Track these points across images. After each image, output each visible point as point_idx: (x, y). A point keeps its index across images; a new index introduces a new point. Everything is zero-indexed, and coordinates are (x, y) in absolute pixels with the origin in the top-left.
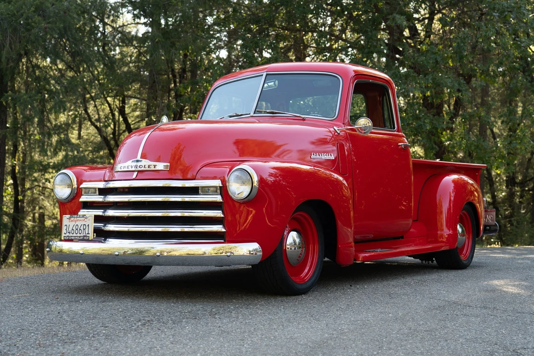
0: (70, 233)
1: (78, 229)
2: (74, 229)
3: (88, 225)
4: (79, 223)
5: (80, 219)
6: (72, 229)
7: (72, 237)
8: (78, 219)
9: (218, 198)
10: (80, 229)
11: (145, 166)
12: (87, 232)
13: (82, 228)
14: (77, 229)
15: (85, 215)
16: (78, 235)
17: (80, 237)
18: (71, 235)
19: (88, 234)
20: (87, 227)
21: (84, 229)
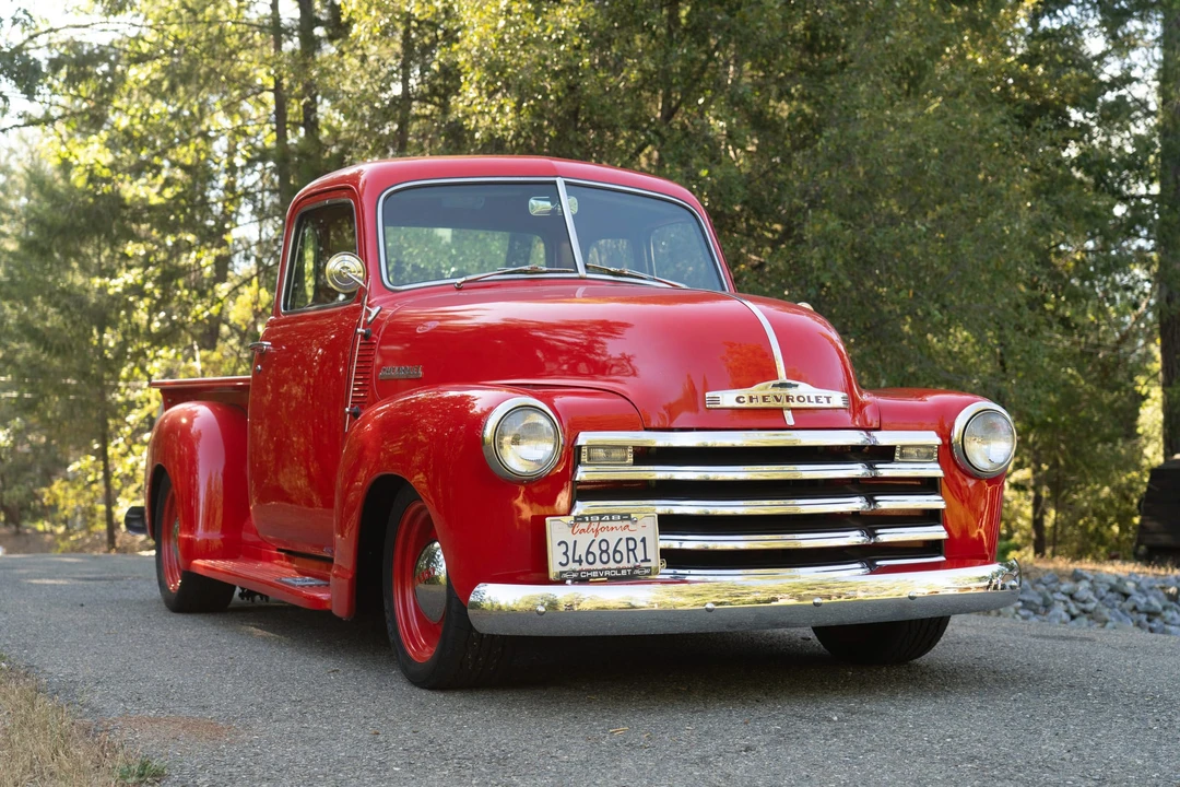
0: (580, 561)
1: (611, 551)
2: (595, 549)
3: (643, 540)
4: (612, 538)
5: (610, 524)
6: (588, 553)
7: (589, 571)
8: (602, 524)
9: (933, 470)
10: (615, 551)
11: (809, 397)
12: (641, 557)
13: (622, 547)
14: (606, 551)
15: (629, 515)
16: (612, 565)
17: (619, 570)
18: (585, 566)
19: (646, 560)
20: (640, 546)
21: (629, 550)
